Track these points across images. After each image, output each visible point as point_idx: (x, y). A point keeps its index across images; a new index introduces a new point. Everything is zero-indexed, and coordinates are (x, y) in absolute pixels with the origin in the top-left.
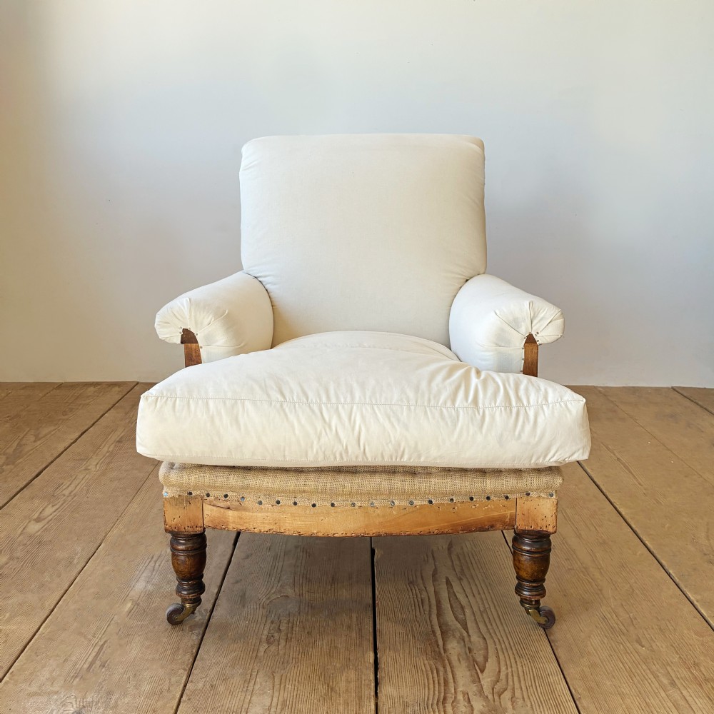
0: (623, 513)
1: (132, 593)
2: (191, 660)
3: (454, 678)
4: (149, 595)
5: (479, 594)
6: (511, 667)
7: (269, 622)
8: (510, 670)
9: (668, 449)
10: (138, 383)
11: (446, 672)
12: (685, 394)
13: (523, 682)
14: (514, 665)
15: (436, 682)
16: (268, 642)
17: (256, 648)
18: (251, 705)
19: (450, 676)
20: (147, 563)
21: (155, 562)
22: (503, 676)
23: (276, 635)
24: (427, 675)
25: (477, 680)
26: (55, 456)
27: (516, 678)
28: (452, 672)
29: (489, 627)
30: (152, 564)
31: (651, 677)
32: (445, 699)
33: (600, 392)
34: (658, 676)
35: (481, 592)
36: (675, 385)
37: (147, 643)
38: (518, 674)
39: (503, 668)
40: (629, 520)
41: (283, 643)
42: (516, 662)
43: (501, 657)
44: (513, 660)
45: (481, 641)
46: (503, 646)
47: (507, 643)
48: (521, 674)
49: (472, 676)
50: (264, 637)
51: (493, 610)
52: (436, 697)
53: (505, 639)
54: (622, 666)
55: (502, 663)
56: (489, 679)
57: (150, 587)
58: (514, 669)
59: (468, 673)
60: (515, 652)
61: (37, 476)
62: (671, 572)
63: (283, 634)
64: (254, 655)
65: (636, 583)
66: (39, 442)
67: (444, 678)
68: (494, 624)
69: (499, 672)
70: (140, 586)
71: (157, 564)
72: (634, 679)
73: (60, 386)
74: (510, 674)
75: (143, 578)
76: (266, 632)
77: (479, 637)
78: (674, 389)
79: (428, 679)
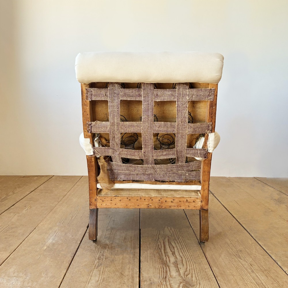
0: (235, 217)
1: (47, 243)
2: (68, 265)
3: (169, 270)
4: (53, 244)
5: (180, 243)
6: (192, 267)
7: (99, 252)
8: (191, 267)
9: (252, 196)
10: (54, 176)
11: (166, 268)
12: (259, 179)
13: (196, 272)
14: (192, 266)
15: (163, 272)
16: (99, 259)
17: (94, 261)
18: (91, 280)
19: (168, 270)
20: (53, 234)
21: (57, 233)
22: (188, 269)
23: (102, 257)
24: (159, 270)
25: (178, 271)
26: (20, 199)
27: (193, 270)
28: (169, 268)
29: (183, 253)
30: (55, 234)
31: (244, 269)
32: (166, 277)
33: (227, 179)
34: (247, 269)
35: (181, 242)
36: (255, 176)
37: (51, 260)
38: (194, 269)
39: (188, 267)
40: (237, 219)
41: (104, 259)
42: (193, 265)
43: (188, 263)
44: (192, 264)
45: (180, 258)
46: (189, 260)
47: (190, 259)
48: (195, 269)
49: (176, 270)
50: (97, 258)
51: (185, 248)
52: (162, 277)
53: (189, 257)
54: (233, 266)
55: (188, 265)
56: (183, 271)
57: (54, 242)
58: (193, 267)
59: (175, 269)
60: (193, 261)
61: (13, 206)
62: (252, 235)
63: (104, 256)
64: (93, 263)
65: (239, 239)
66: (14, 195)
67: (166, 271)
68: (185, 253)
69: (187, 268)
70: (50, 241)
71: (57, 234)
72: (238, 270)
73: (24, 177)
74: (191, 269)
75: (51, 238)
76: (98, 256)
77: (179, 257)
78: (254, 178)
79: (160, 271)
